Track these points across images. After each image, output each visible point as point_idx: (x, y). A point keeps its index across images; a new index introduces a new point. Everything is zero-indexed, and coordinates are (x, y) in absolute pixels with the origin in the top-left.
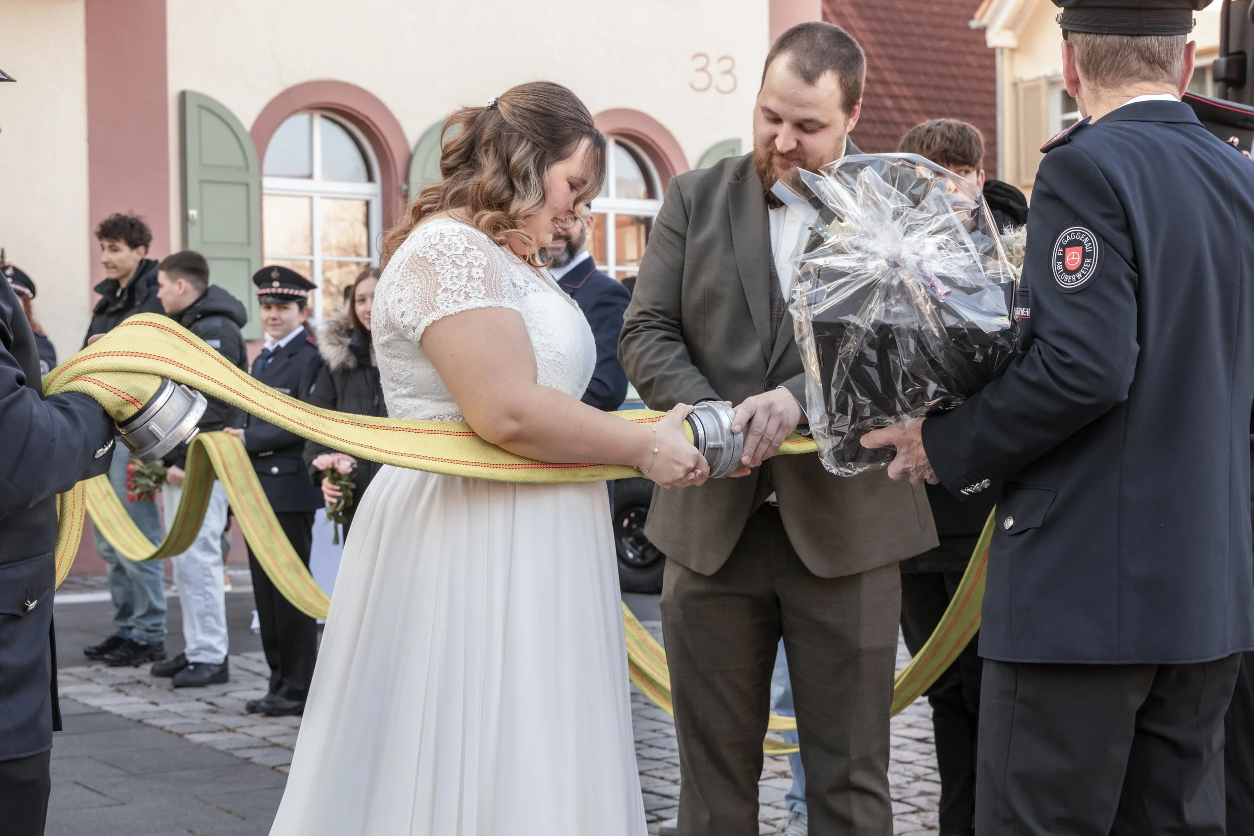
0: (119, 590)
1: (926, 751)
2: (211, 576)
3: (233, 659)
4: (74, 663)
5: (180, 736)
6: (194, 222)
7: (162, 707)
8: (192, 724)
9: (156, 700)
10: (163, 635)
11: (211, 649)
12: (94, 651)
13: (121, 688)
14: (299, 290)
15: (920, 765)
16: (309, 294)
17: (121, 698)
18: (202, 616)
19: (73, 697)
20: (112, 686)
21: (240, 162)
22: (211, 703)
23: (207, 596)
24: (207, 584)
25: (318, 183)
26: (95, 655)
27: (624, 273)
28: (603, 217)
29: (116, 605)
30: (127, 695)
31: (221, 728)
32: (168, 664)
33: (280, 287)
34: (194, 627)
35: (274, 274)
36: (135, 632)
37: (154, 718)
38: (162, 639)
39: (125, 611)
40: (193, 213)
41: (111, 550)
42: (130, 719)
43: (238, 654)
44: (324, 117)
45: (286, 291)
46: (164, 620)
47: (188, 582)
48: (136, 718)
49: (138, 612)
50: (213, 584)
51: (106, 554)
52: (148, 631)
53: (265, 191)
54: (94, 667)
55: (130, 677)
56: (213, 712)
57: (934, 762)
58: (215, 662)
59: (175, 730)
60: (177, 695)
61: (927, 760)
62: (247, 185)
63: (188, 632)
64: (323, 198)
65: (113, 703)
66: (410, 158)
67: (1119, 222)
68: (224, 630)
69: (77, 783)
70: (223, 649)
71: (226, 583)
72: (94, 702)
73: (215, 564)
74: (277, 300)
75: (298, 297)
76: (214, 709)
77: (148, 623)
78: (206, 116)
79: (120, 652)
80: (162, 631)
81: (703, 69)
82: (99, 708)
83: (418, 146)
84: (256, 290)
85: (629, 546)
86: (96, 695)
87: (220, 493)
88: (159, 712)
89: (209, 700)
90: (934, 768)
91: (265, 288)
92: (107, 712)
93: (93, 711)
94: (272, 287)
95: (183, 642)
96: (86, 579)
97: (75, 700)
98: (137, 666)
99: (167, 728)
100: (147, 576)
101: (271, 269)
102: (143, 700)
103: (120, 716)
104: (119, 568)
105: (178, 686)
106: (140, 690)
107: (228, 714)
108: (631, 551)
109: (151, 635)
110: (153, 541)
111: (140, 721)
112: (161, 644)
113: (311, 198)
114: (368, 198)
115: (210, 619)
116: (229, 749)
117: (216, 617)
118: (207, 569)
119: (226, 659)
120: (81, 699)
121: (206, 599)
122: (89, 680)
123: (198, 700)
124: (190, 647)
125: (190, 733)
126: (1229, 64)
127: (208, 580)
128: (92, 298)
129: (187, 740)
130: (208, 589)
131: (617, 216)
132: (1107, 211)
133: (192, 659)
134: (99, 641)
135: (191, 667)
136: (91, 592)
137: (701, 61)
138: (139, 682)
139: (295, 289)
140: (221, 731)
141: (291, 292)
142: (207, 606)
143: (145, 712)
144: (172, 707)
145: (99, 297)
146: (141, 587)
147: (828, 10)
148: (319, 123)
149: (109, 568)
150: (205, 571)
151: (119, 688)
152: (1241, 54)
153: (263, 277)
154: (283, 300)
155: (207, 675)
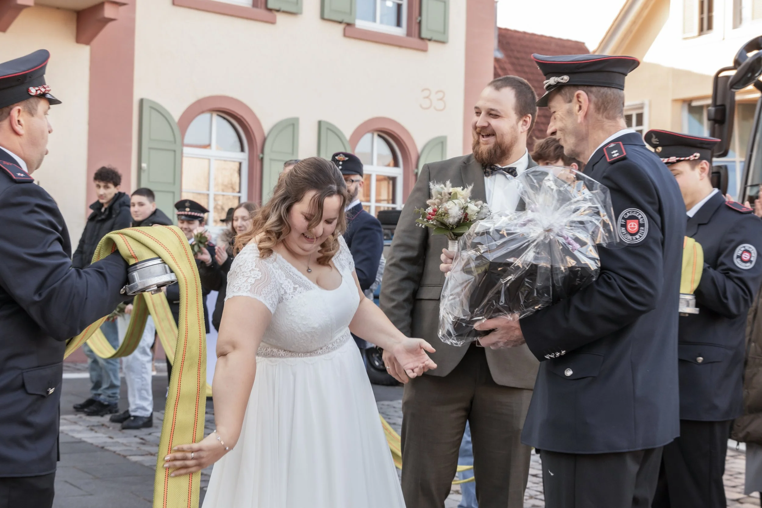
0: (94, 373)
1: (537, 482)
2: (145, 368)
3: (156, 414)
4: (68, 413)
5: (125, 457)
6: (144, 170)
7: (115, 440)
8: (131, 451)
9: (112, 436)
10: (117, 399)
11: (144, 409)
12: (79, 407)
13: (93, 428)
14: (200, 213)
15: (533, 490)
16: (205, 215)
17: (93, 434)
18: (140, 390)
19: (66, 432)
20: (88, 426)
21: (171, 139)
22: (142, 439)
23: (143, 379)
24: (143, 373)
25: (213, 152)
26: (79, 409)
27: (380, 207)
28: (369, 176)
29: (93, 382)
30: (96, 432)
31: (147, 453)
32: (119, 416)
33: (190, 211)
34: (134, 396)
35: (187, 204)
36: (102, 397)
37: (111, 446)
38: (117, 401)
39: (97, 385)
40: (144, 165)
41: (91, 351)
42: (97, 446)
43: (158, 411)
44: (218, 115)
45: (193, 214)
46: (118, 391)
47: (133, 371)
48: (100, 445)
49: (105, 386)
50: (146, 373)
51: (88, 353)
52: (109, 397)
53: (184, 155)
54: (79, 416)
55: (98, 422)
56: (143, 444)
57: (541, 488)
58: (146, 416)
59: (122, 453)
60: (123, 433)
61: (536, 487)
62: (175, 151)
63: (131, 399)
64: (216, 160)
65: (88, 437)
66: (264, 140)
67: (657, 207)
68: (151, 398)
69: (66, 482)
70: (150, 409)
71: (153, 370)
72: (78, 436)
73: (148, 362)
74: (187, 218)
75: (199, 217)
76: (144, 442)
77: (110, 392)
78: (154, 113)
79: (93, 408)
80: (117, 397)
81: (427, 97)
82: (80, 439)
83: (269, 134)
84: (176, 212)
85: (376, 359)
86: (79, 432)
87: (151, 322)
88: (113, 443)
89: (141, 437)
90: (541, 492)
91: (182, 211)
92: (84, 442)
93: (77, 440)
94: (185, 211)
95: (128, 404)
96: (76, 365)
97: (67, 434)
98: (102, 416)
99: (117, 452)
100: (110, 367)
101: (186, 201)
102: (104, 436)
103: (92, 444)
104: (95, 361)
105: (124, 428)
106: (103, 430)
107: (152, 446)
108: (377, 361)
109: (111, 399)
110: (114, 347)
111: (103, 448)
112: (116, 404)
113: (209, 160)
114: (240, 161)
115: (144, 392)
116: (151, 466)
117: (147, 390)
118: (144, 364)
119: (152, 414)
120: (71, 434)
121: (142, 381)
122: (75, 423)
123: (135, 436)
124: (132, 407)
125: (130, 455)
126: (716, 111)
127: (144, 370)
128: (87, 212)
129: (128, 460)
130: (144, 375)
131: (377, 176)
132: (650, 200)
133: (133, 414)
134: (82, 401)
135: (132, 418)
136: (78, 373)
137: (426, 93)
138: (103, 425)
139: (198, 213)
140: (147, 455)
141: (196, 214)
142: (143, 385)
143: (105, 442)
144: (121, 440)
145: (91, 211)
146: (107, 373)
147: (497, 66)
148: (216, 120)
149: (89, 361)
150: (143, 365)
151: (92, 428)
152: (723, 106)
153: (180, 205)
154: (191, 219)
155: (141, 423)
